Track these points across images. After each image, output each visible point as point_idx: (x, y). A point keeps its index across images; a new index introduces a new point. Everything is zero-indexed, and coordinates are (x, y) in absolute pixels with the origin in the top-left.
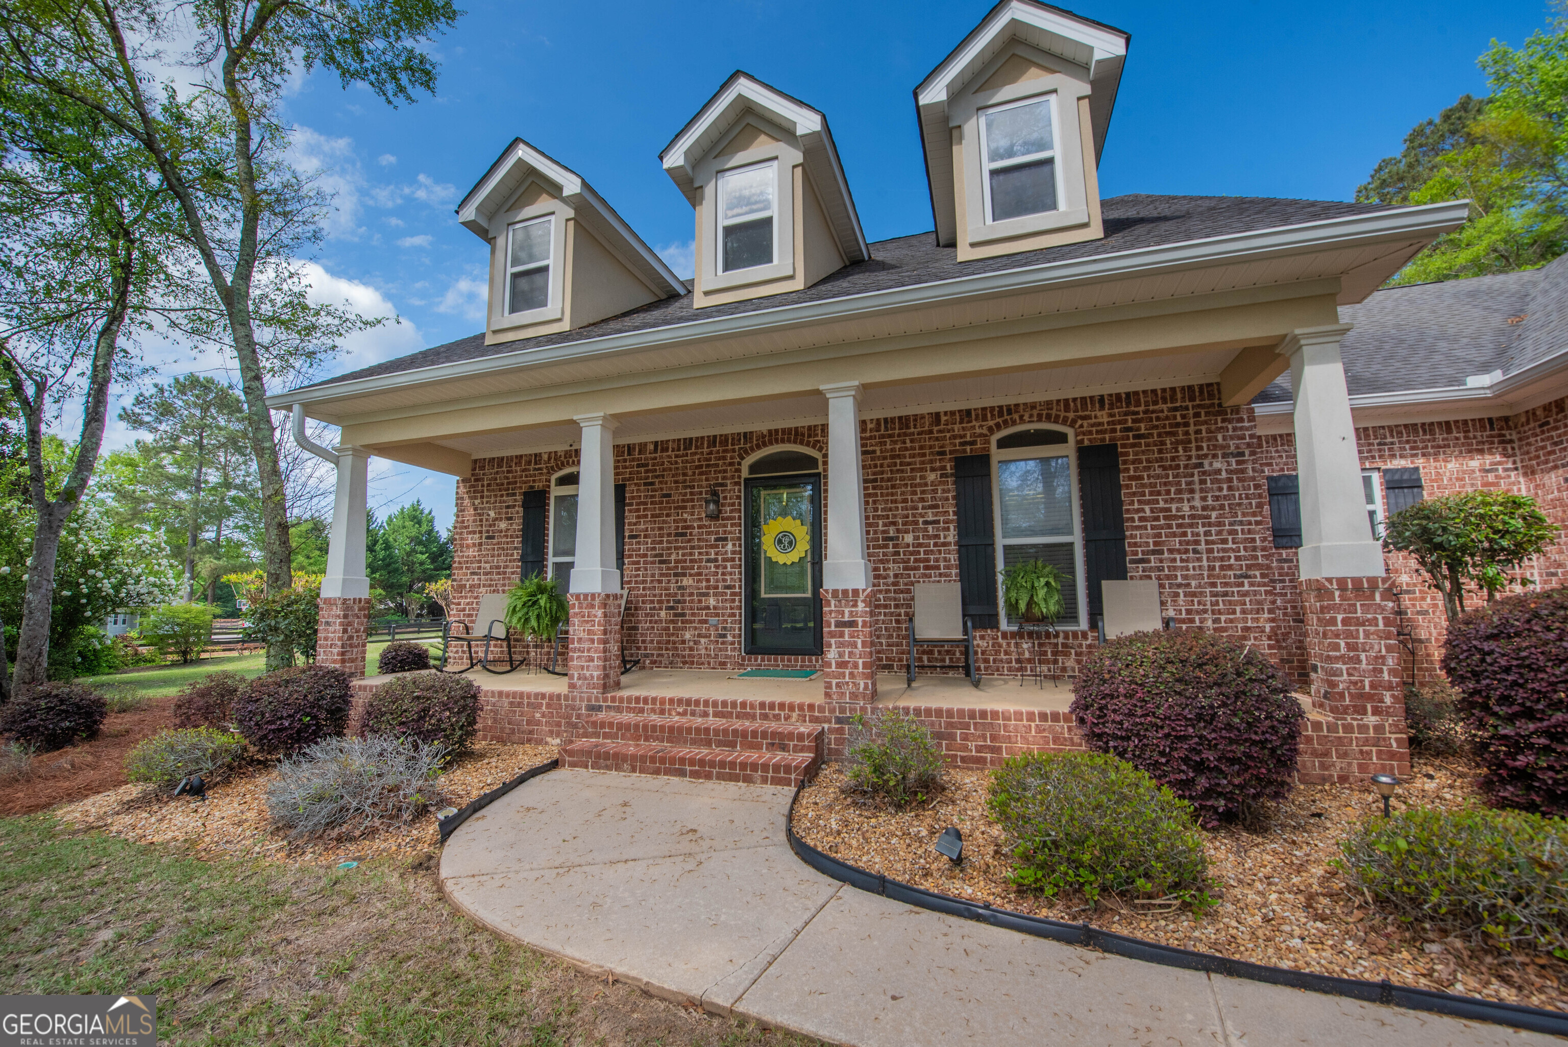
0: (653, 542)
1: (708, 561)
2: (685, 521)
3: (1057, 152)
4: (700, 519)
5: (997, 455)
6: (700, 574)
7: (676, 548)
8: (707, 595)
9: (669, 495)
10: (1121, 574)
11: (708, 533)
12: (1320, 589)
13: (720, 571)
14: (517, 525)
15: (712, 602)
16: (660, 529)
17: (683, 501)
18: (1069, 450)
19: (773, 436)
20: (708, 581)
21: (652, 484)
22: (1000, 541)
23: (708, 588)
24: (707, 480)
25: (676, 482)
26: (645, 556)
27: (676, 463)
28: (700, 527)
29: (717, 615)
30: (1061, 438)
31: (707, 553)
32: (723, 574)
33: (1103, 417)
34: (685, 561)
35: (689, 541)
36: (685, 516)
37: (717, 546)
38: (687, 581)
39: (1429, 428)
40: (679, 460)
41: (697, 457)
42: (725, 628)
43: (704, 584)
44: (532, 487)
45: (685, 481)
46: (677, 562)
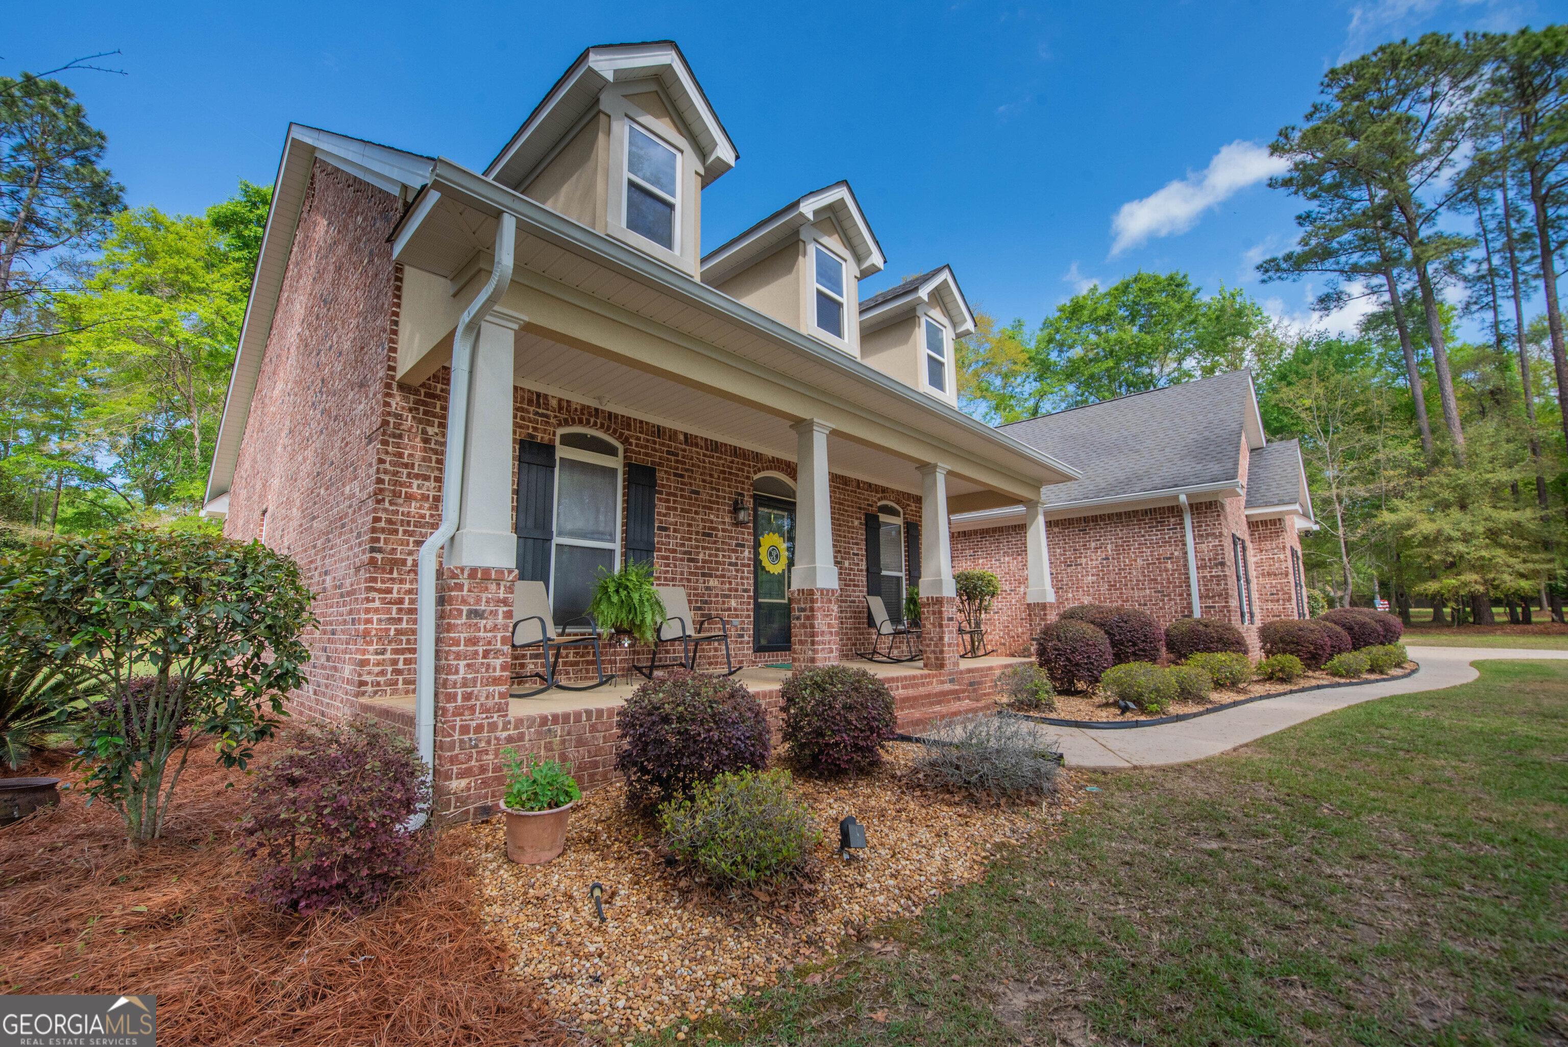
0: (682, 538)
1: (730, 564)
2: (712, 522)
3: (945, 359)
4: (724, 523)
5: (882, 518)
6: (723, 576)
7: (704, 548)
8: (729, 596)
9: (697, 493)
11: (731, 538)
13: (739, 575)
15: (733, 603)
16: (689, 525)
17: (710, 502)
18: (899, 521)
19: (775, 463)
20: (730, 583)
21: (682, 476)
22: (884, 573)
23: (730, 590)
24: (729, 486)
25: (704, 481)
26: (674, 551)
27: (704, 462)
28: (724, 530)
29: (737, 616)
30: (897, 513)
31: (730, 557)
32: (742, 578)
33: (914, 507)
34: (711, 562)
35: (715, 542)
36: (712, 517)
37: (737, 552)
38: (713, 582)
40: (707, 460)
41: (722, 462)
42: (743, 629)
43: (727, 586)
44: (533, 437)
45: (711, 483)
46: (704, 561)
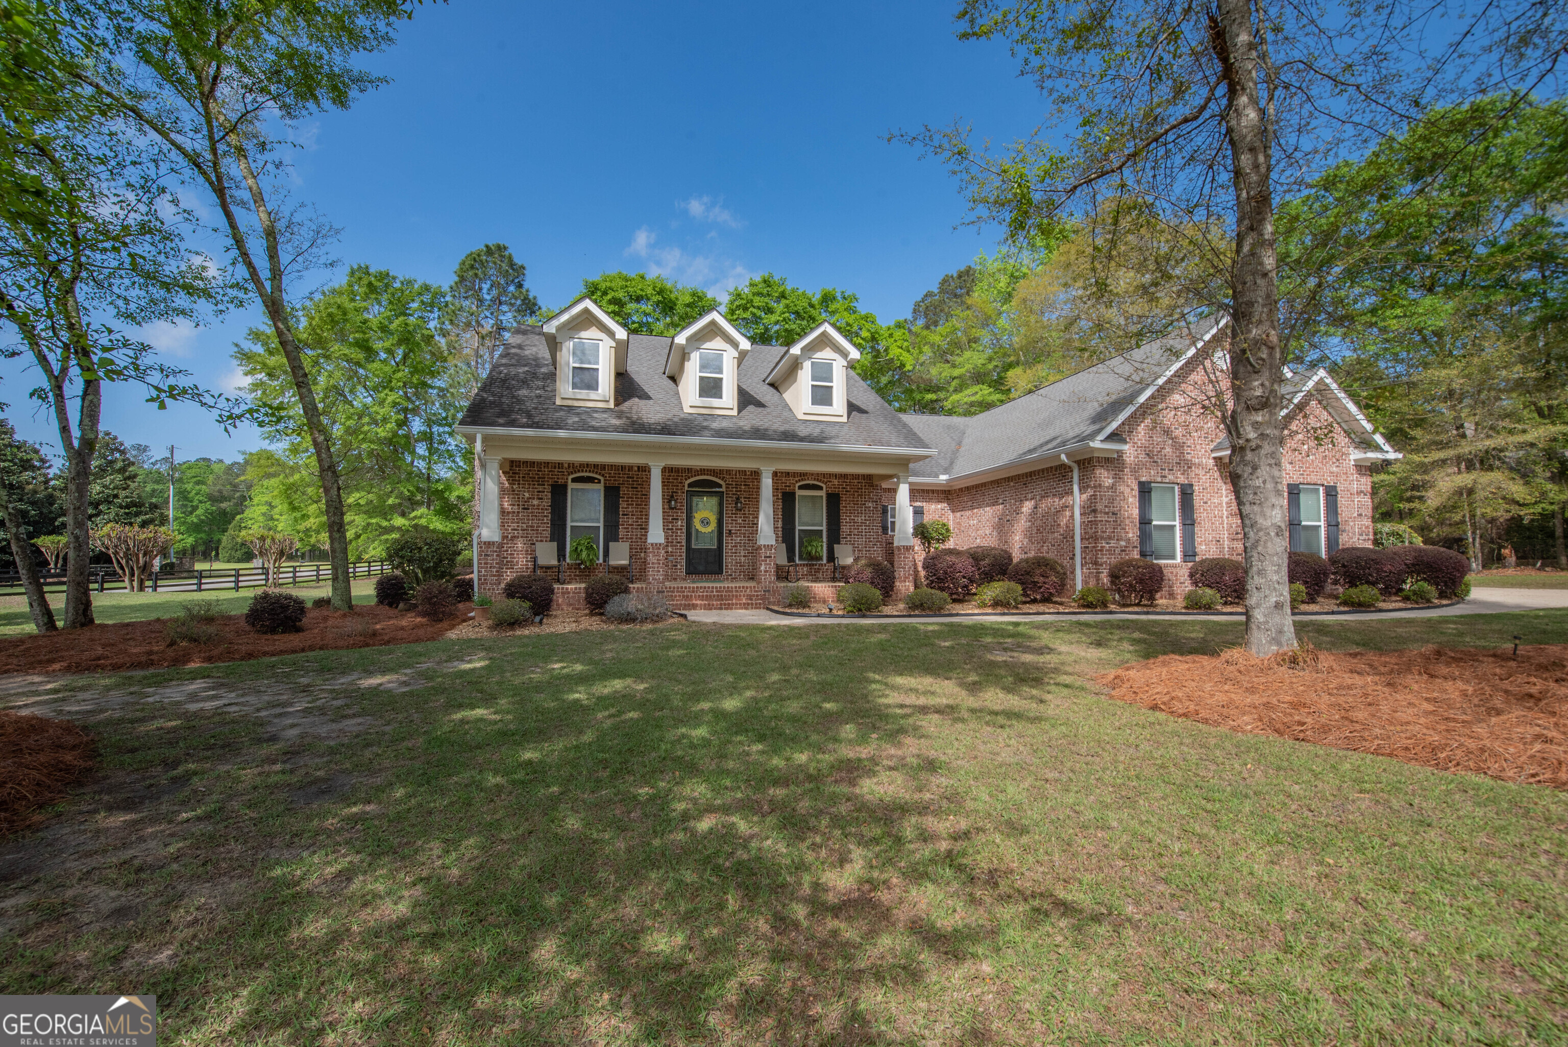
0: (637, 518)
1: (668, 529)
3: (834, 384)
5: (799, 493)
8: (667, 546)
10: (839, 543)
11: (668, 516)
12: (899, 548)
13: (674, 534)
14: (547, 502)
15: (670, 549)
16: (641, 512)
18: (823, 493)
19: (703, 471)
21: (636, 488)
22: (798, 528)
23: (668, 542)
24: (668, 489)
26: (632, 525)
29: (673, 555)
30: (820, 488)
31: (668, 526)
33: (836, 482)
37: (673, 522)
39: (928, 491)
42: (676, 562)
44: (556, 482)
